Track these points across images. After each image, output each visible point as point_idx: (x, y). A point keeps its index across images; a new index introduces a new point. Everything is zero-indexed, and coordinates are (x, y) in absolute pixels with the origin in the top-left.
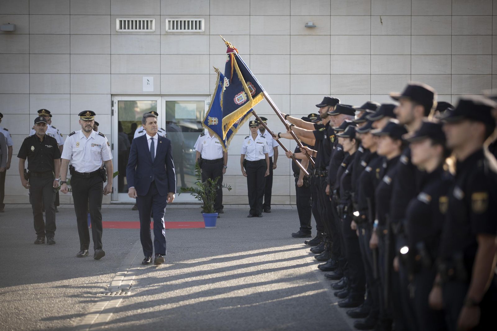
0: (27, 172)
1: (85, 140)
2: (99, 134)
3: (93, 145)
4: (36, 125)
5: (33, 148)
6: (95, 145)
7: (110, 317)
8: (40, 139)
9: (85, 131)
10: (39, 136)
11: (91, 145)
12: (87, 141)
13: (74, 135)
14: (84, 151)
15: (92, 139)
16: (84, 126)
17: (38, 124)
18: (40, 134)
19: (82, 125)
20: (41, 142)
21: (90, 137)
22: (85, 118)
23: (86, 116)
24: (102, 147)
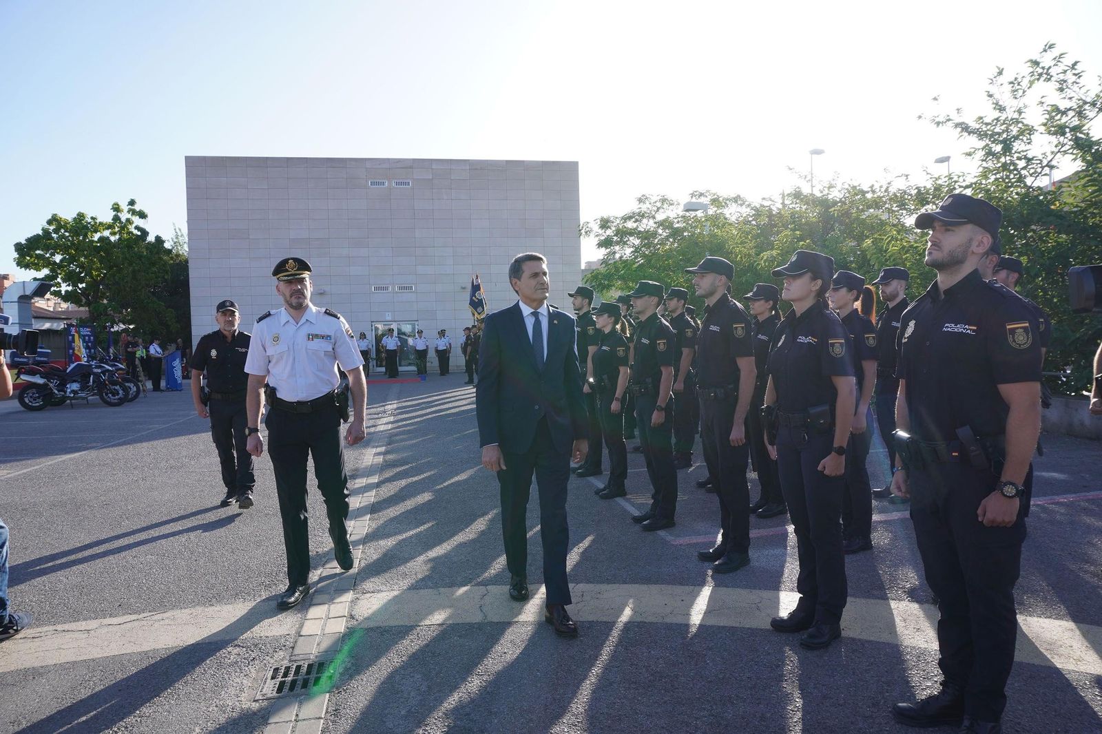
0: (206, 391)
1: (292, 327)
2: (325, 312)
3: (311, 337)
4: (220, 314)
5: (214, 353)
6: (317, 336)
7: (390, 426)
8: (226, 337)
9: (291, 306)
10: (225, 332)
11: (306, 338)
12: (296, 328)
13: (268, 319)
14: (292, 353)
15: (308, 323)
16: (288, 294)
17: (223, 312)
18: (226, 329)
19: (284, 295)
20: (228, 342)
21: (303, 320)
22: (285, 276)
23: (287, 271)
24: (333, 341)
